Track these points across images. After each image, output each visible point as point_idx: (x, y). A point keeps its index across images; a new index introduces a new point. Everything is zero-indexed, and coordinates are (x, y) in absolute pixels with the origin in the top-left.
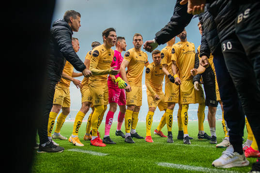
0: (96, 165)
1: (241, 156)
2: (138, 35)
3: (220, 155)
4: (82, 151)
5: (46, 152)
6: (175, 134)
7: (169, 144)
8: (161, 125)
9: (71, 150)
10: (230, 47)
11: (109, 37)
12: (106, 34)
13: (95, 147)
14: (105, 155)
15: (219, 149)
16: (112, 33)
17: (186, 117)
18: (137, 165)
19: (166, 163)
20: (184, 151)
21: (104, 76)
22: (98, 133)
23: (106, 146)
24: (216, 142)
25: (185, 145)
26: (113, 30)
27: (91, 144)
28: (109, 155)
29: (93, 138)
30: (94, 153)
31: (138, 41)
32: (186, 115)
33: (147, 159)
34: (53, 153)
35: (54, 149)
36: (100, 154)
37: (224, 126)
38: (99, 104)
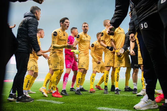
0: (55, 110)
1: (153, 102)
2: (85, 23)
3: (139, 101)
4: (46, 101)
5: (21, 102)
6: (109, 88)
7: (105, 94)
8: (100, 82)
9: (39, 100)
10: (146, 26)
11: (65, 23)
12: (62, 21)
13: (55, 98)
14: (62, 103)
15: (139, 97)
16: (66, 20)
17: (118, 76)
18: (83, 109)
19: (102, 108)
20: (115, 99)
21: (60, 49)
22: (57, 89)
23: (63, 97)
24: (137, 93)
25: (116, 95)
26: (67, 19)
27: (52, 96)
28: (64, 103)
29: (53, 92)
30: (54, 102)
31: (86, 27)
32: (118, 75)
33: (90, 105)
34: (26, 102)
35: (27, 100)
36: (59, 103)
37: (142, 82)
38: (57, 69)
